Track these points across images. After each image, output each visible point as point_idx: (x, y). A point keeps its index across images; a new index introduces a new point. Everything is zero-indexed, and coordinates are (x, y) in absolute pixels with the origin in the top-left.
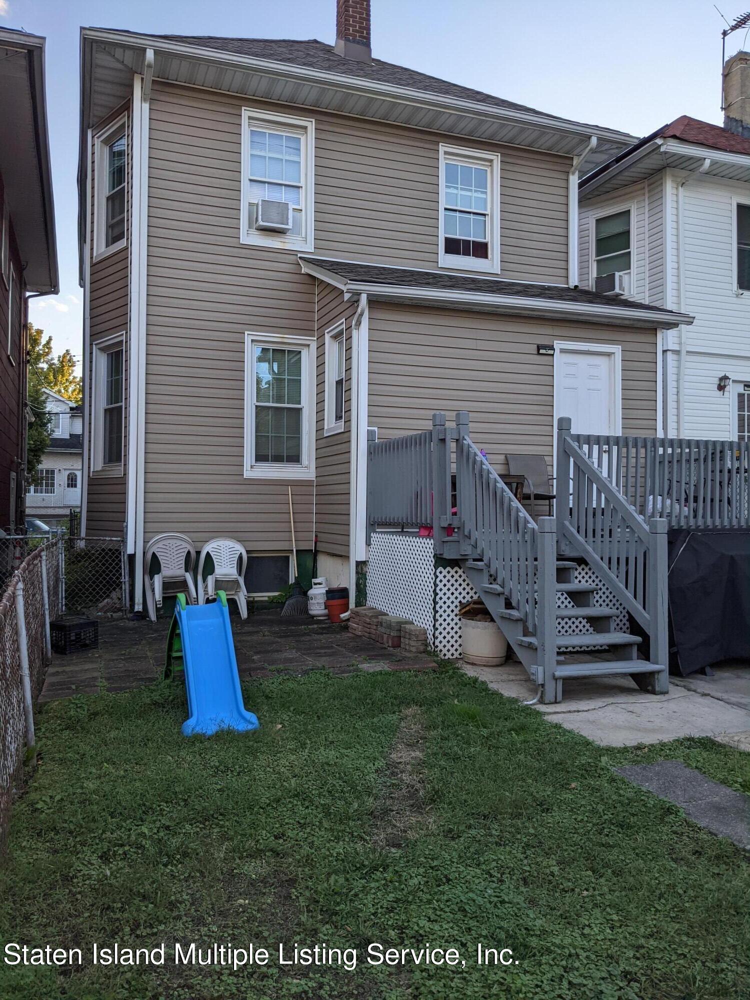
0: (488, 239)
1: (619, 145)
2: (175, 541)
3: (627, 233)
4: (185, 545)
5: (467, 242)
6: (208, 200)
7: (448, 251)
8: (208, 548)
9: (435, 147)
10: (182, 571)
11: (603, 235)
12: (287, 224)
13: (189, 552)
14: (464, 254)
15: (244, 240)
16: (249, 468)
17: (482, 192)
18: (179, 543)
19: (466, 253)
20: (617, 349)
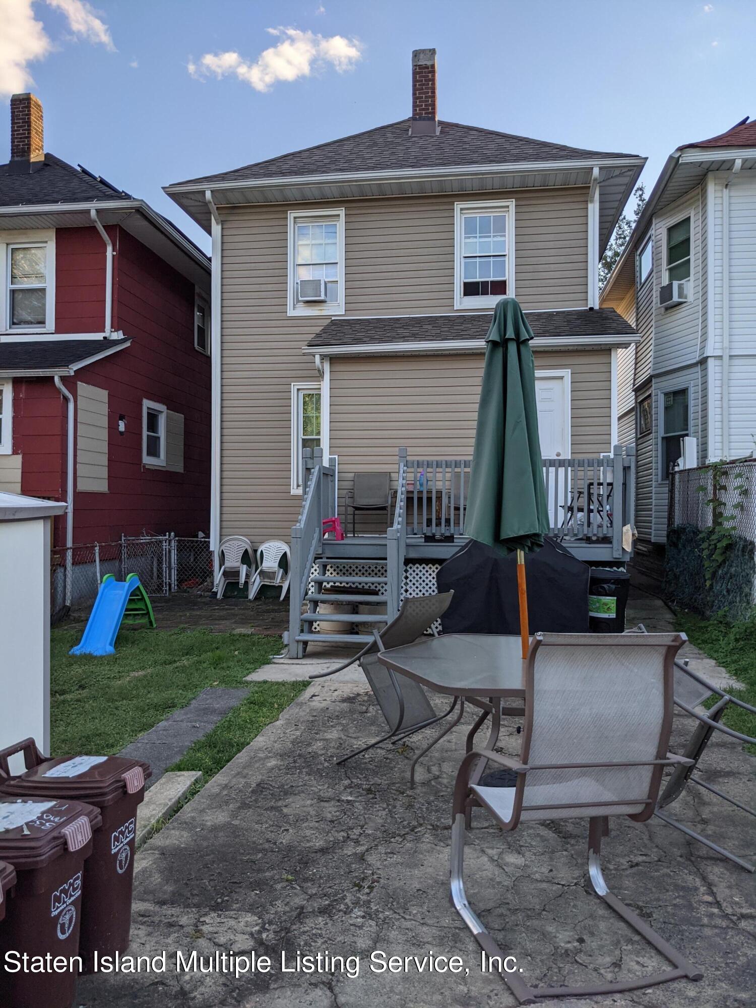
0: (506, 278)
1: (630, 168)
2: (237, 542)
3: (688, 240)
4: (244, 545)
5: (485, 284)
6: (263, 287)
7: (466, 293)
8: (262, 548)
9: (451, 207)
10: (238, 564)
11: (673, 243)
12: (320, 296)
13: (246, 551)
14: (482, 294)
15: (291, 313)
16: (295, 487)
17: (501, 236)
18: (240, 543)
19: (485, 293)
20: (567, 373)
